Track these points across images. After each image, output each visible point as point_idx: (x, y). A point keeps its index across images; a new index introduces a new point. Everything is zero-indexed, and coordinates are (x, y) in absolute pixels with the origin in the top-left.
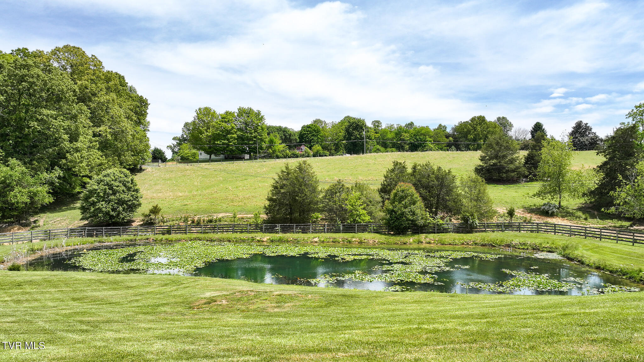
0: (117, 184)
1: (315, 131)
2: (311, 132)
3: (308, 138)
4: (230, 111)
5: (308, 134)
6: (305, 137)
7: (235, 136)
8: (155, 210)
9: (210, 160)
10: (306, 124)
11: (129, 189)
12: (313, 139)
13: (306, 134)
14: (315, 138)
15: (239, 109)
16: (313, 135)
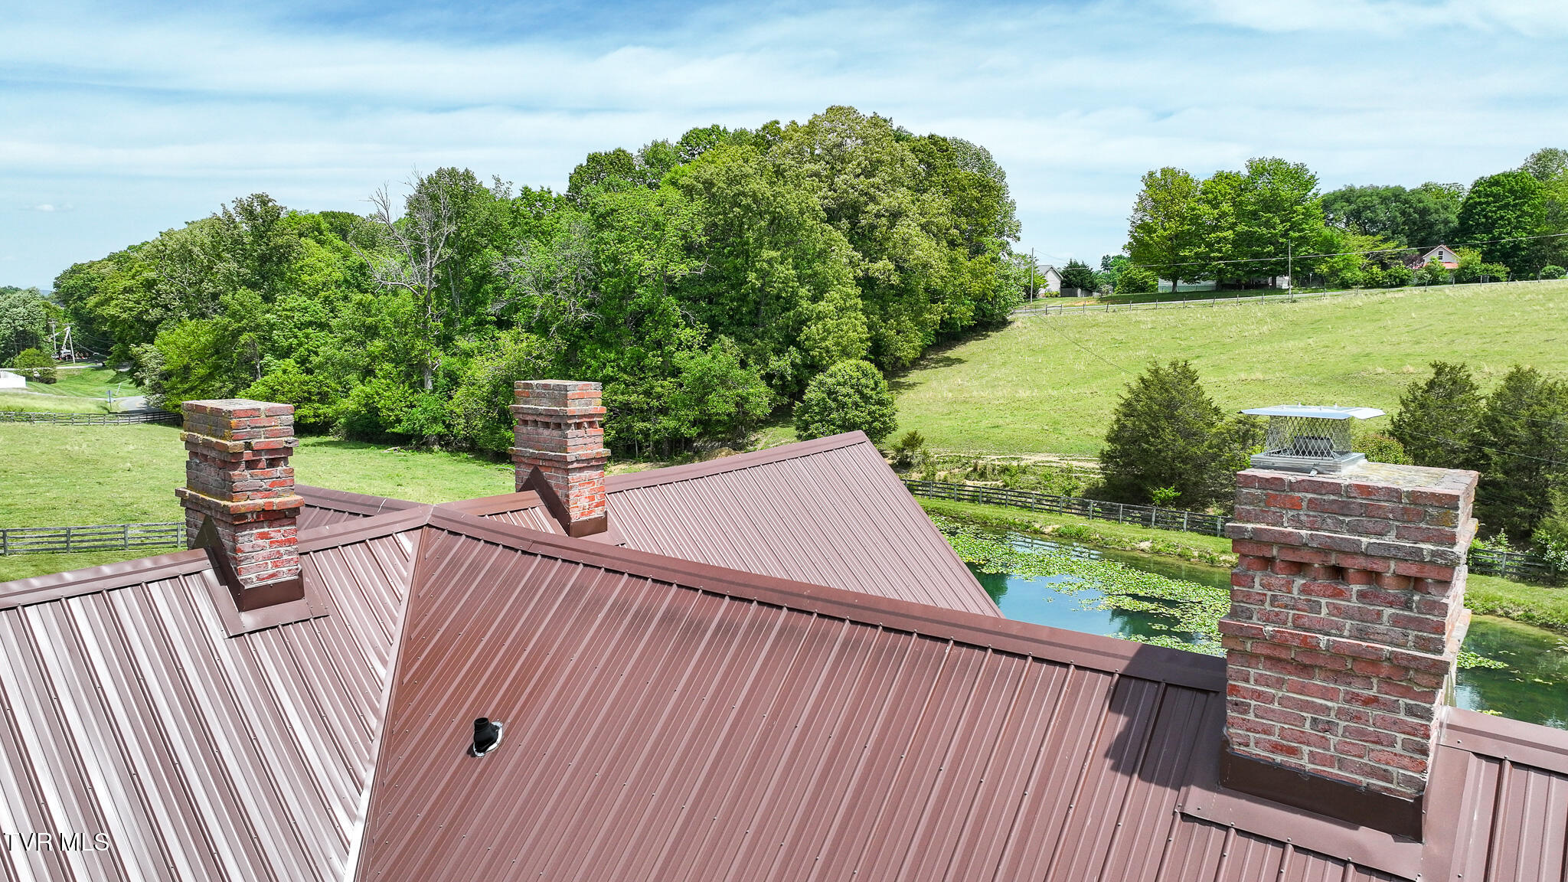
0: (843, 390)
1: (1512, 191)
2: (1497, 197)
3: (1485, 216)
4: (1227, 170)
5: (1488, 203)
6: (1476, 214)
7: (1230, 234)
8: (913, 441)
9: (1174, 296)
10: (1487, 175)
11: (866, 398)
12: (1502, 218)
13: (1480, 203)
14: (1511, 215)
15: (1251, 165)
16: (1506, 206)
